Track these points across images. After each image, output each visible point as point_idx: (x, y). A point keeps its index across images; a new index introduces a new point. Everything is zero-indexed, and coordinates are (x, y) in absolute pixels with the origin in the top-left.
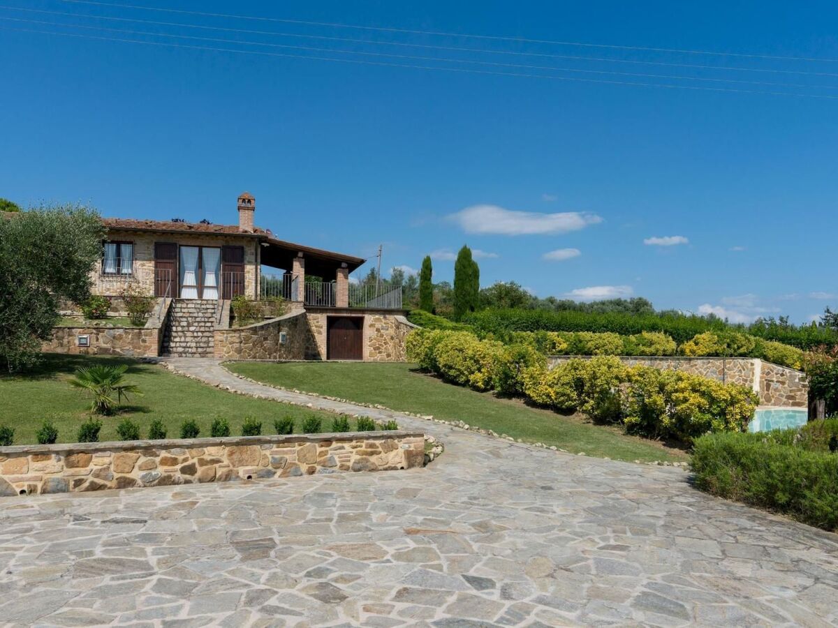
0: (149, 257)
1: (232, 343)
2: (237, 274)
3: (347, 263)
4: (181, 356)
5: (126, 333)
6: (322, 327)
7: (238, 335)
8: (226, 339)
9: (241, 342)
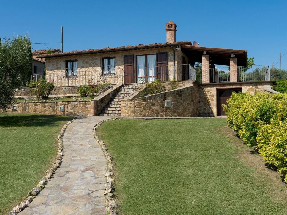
0: (122, 63)
1: (130, 107)
2: (162, 67)
3: (234, 54)
4: (109, 116)
5: (80, 103)
6: (213, 96)
7: (133, 103)
8: (127, 105)
9: (135, 107)
